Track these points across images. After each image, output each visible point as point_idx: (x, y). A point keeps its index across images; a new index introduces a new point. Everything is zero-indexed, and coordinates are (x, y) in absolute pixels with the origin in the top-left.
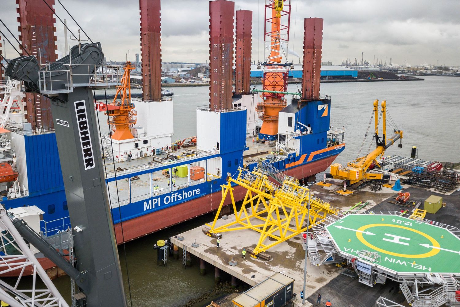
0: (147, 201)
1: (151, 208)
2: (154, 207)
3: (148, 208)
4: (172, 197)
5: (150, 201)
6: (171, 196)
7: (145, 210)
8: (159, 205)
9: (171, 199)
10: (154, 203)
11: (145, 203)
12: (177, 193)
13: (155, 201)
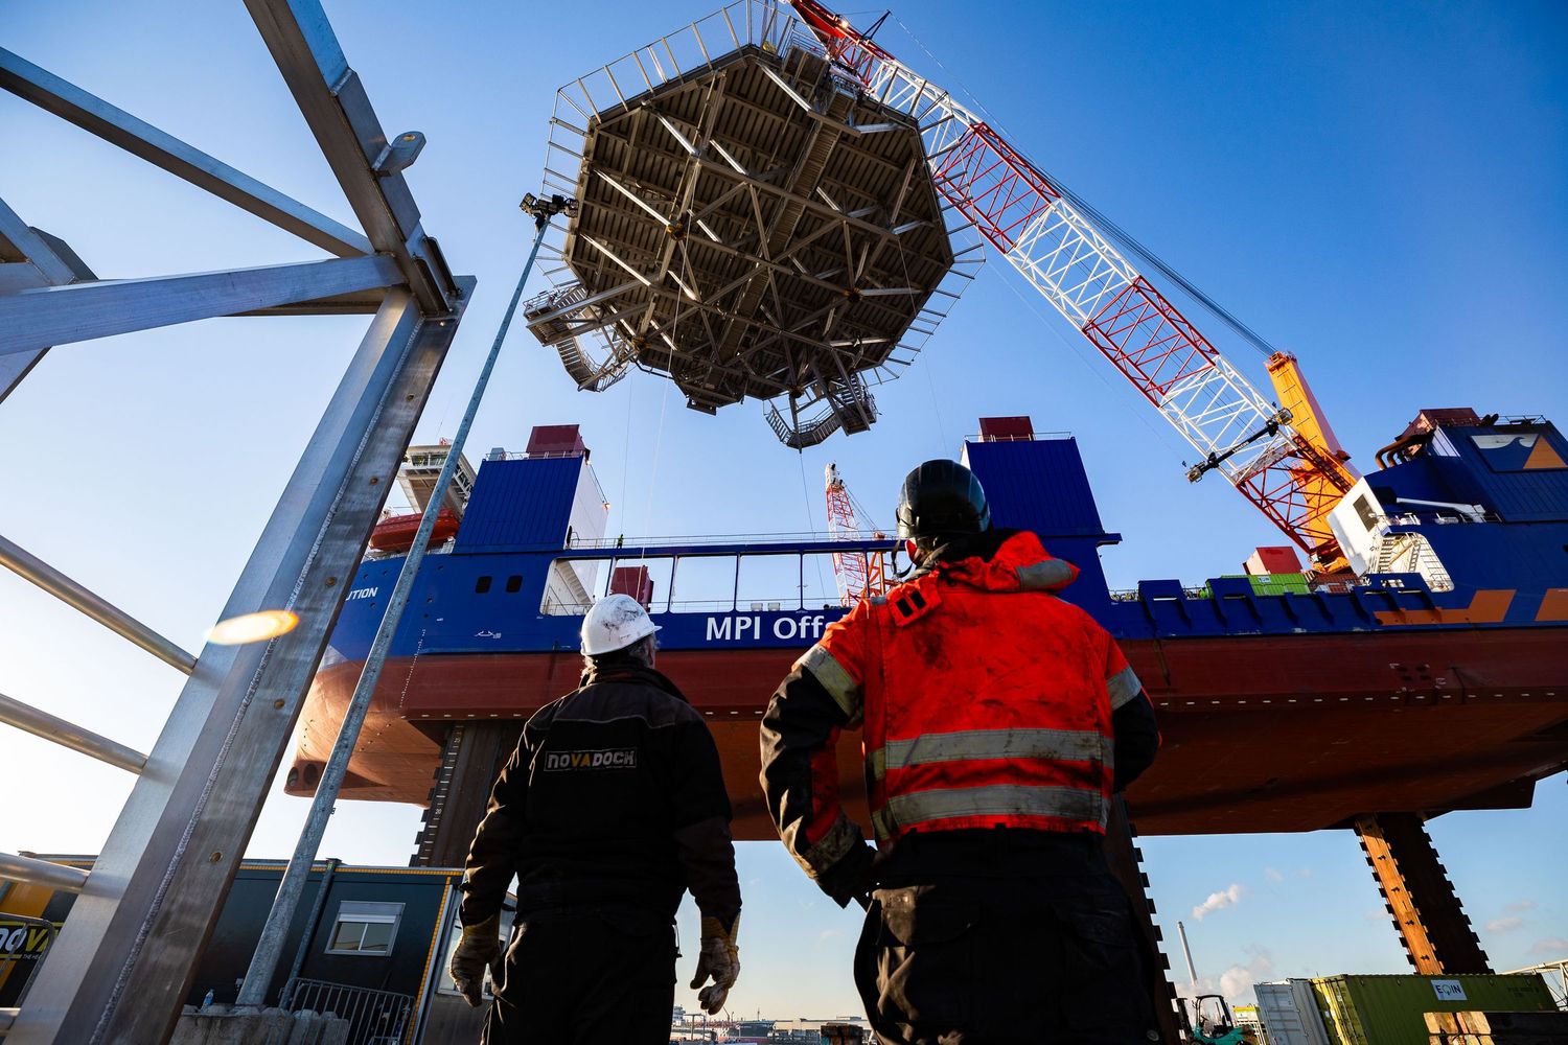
0: (720, 617)
1: (728, 637)
2: (738, 637)
3: (718, 636)
4: (803, 624)
5: (728, 621)
6: (798, 621)
7: (709, 638)
8: (757, 636)
9: (799, 628)
10: (739, 628)
11: (711, 621)
12: (822, 617)
13: (743, 623)
